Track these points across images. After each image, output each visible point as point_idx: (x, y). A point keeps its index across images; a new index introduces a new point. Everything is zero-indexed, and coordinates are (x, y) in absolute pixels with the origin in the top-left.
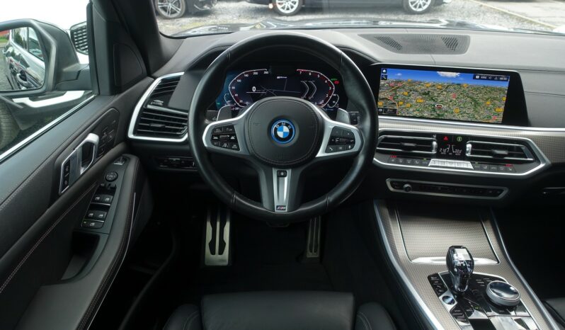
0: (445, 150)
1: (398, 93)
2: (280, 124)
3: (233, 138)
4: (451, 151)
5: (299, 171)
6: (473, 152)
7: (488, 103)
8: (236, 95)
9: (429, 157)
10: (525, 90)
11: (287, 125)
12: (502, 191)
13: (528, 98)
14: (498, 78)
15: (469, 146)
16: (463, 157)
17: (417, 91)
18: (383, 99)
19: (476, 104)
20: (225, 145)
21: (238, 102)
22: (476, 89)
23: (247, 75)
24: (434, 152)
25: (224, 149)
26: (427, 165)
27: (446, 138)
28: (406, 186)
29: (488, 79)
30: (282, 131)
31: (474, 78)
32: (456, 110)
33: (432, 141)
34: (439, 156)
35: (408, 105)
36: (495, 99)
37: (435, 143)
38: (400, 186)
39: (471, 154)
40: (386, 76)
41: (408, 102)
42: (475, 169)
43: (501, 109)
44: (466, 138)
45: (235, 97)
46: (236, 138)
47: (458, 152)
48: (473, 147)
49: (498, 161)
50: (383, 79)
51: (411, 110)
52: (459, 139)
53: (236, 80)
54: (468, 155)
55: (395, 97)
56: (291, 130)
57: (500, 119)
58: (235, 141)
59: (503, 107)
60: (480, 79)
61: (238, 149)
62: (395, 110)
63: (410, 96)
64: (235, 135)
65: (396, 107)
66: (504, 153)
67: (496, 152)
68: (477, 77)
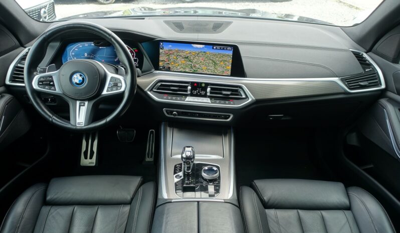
0: (195, 92)
1: (171, 58)
3: (52, 83)
4: (199, 92)
5: (92, 102)
6: (211, 93)
7: (222, 63)
8: (75, 58)
9: (186, 95)
10: (242, 55)
12: (229, 116)
13: (244, 60)
14: (226, 48)
15: (209, 89)
16: (205, 96)
17: (181, 56)
18: (162, 61)
19: (215, 64)
20: (47, 87)
22: (215, 55)
23: (81, 46)
24: (189, 92)
25: (46, 90)
26: (184, 101)
27: (195, 85)
28: (174, 113)
29: (220, 49)
30: (78, 79)
31: (213, 48)
32: (204, 67)
33: (188, 86)
34: (192, 95)
35: (177, 65)
36: (225, 61)
37: (189, 88)
38: (171, 113)
40: (163, 47)
41: (176, 63)
42: (212, 103)
43: (230, 67)
44: (207, 85)
46: (54, 83)
47: (203, 93)
48: (211, 90)
49: (226, 98)
50: (161, 49)
51: (179, 67)
52: (203, 85)
53: (74, 50)
54: (208, 94)
55: (169, 59)
56: (83, 79)
57: (229, 73)
58: (53, 85)
59: (231, 66)
60: (216, 49)
61: (55, 90)
62: (169, 68)
63: (177, 59)
64: (53, 81)
65: (170, 66)
66: (229, 93)
67: (224, 92)
68: (215, 48)
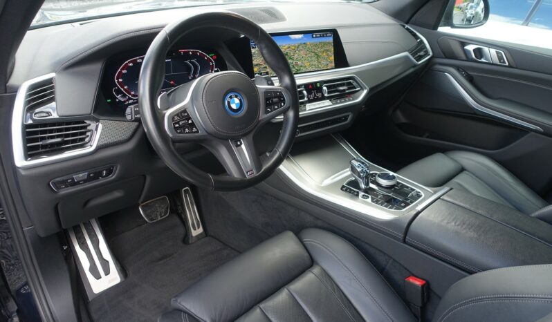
0: (312, 96)
2: (231, 97)
3: (190, 122)
4: (315, 96)
5: (251, 136)
7: (324, 54)
8: (126, 87)
9: (305, 103)
10: (342, 41)
11: (236, 97)
12: (348, 116)
13: (345, 47)
14: (326, 34)
16: (323, 98)
18: (257, 65)
19: (318, 57)
20: (187, 130)
21: (130, 94)
22: (316, 45)
23: (131, 64)
24: (306, 99)
25: (187, 134)
26: (305, 110)
27: (310, 87)
29: (320, 37)
30: (234, 103)
31: (313, 37)
32: (307, 64)
33: (303, 90)
34: (310, 101)
36: (327, 51)
37: (305, 92)
39: (328, 93)
40: (255, 45)
42: (334, 104)
43: (332, 58)
44: (322, 83)
45: (125, 90)
46: (192, 121)
47: (319, 95)
48: (327, 89)
49: (343, 95)
50: (253, 48)
52: (318, 85)
53: (120, 72)
54: (326, 95)
57: (333, 65)
58: (193, 124)
59: (333, 56)
60: (316, 37)
61: (198, 131)
64: (190, 118)
65: (268, 70)
66: (345, 88)
67: (341, 88)
68: (314, 36)
